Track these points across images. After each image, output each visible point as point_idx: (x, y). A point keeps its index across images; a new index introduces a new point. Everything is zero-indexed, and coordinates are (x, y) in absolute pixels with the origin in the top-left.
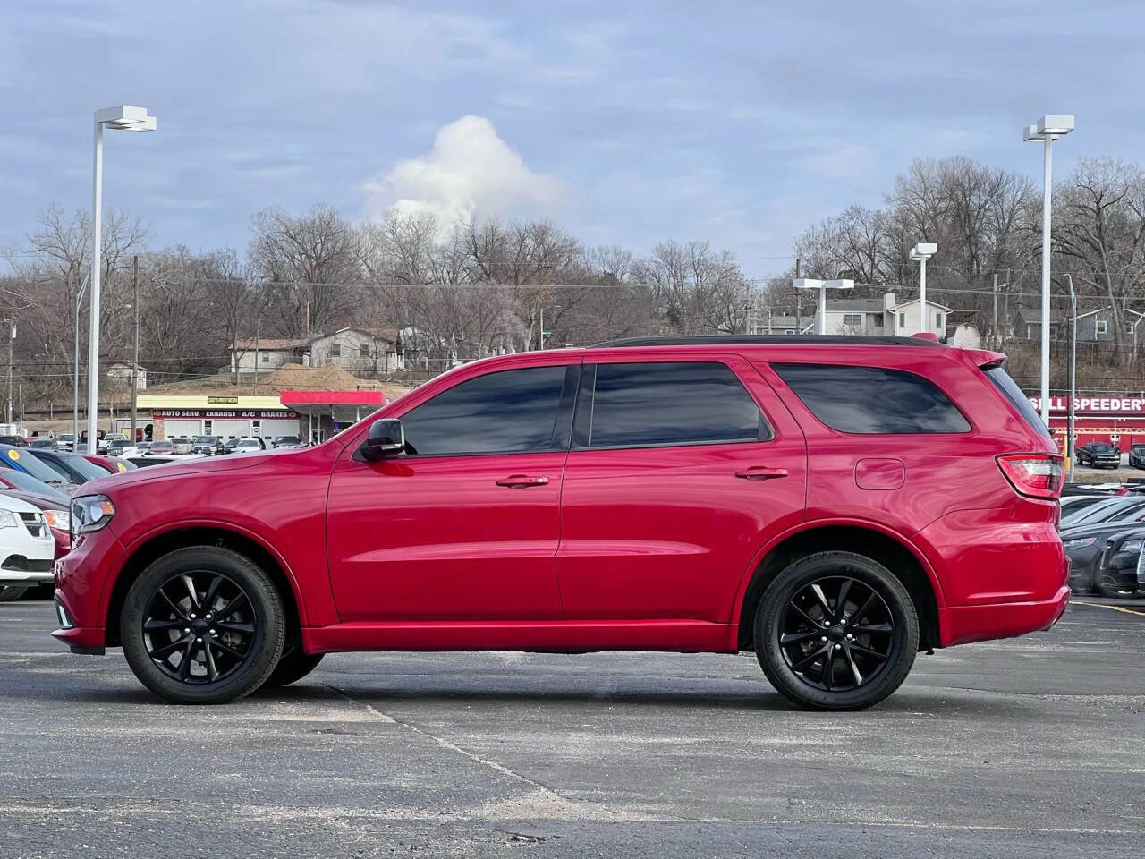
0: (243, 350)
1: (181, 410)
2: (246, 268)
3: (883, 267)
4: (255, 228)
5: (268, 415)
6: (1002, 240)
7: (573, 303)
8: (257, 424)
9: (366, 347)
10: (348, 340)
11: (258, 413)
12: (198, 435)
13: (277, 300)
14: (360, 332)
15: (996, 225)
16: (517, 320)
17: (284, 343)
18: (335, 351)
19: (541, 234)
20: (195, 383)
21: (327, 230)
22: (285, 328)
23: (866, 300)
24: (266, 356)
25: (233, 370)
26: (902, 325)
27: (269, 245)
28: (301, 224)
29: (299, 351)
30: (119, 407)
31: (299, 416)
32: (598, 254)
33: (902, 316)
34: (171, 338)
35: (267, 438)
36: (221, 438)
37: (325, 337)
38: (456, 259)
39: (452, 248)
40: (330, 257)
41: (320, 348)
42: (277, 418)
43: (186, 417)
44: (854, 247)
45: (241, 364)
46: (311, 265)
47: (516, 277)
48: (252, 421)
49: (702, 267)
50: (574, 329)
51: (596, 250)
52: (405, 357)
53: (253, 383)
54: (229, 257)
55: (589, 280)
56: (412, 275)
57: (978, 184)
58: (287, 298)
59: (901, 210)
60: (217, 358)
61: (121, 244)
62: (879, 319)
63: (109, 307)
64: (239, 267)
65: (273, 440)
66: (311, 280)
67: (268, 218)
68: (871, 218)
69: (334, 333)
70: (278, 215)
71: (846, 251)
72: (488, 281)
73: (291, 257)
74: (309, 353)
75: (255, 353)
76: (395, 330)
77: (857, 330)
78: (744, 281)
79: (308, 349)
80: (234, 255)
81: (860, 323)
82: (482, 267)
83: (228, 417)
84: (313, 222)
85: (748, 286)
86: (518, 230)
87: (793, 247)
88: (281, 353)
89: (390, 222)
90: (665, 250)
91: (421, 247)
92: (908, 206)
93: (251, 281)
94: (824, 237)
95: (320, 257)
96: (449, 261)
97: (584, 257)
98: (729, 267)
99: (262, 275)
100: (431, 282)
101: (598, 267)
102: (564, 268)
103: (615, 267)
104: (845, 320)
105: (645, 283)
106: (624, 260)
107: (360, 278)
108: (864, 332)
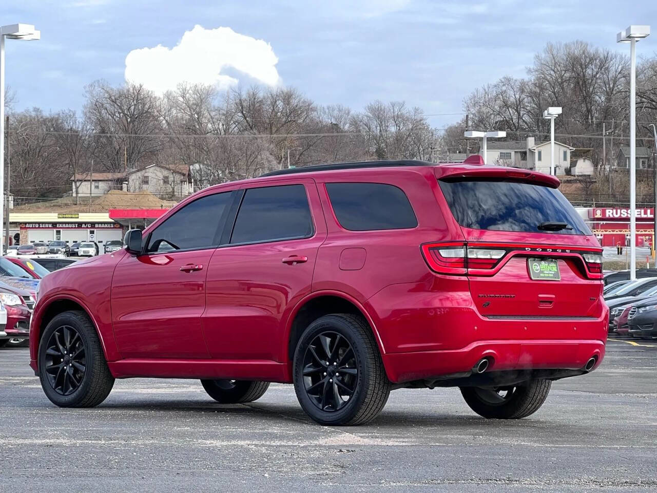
0: (80, 181)
1: (39, 223)
2: (82, 123)
3: (526, 118)
4: (87, 95)
5: (100, 226)
6: (609, 100)
7: (311, 145)
8: (92, 232)
9: (167, 177)
10: (154, 173)
11: (93, 224)
12: (52, 240)
13: (104, 146)
14: (163, 167)
15: (604, 89)
16: (272, 158)
17: (110, 176)
18: (145, 181)
19: (287, 97)
20: (47, 204)
21: (138, 97)
22: (109, 164)
23: (514, 142)
24: (96, 185)
25: (74, 195)
26: (540, 159)
27: (97, 107)
28: (120, 93)
29: (120, 181)
31: (121, 227)
32: (327, 111)
34: (30, 173)
35: (99, 242)
36: (68, 242)
37: (138, 171)
38: (228, 116)
39: (225, 108)
40: (141, 114)
41: (135, 179)
42: (106, 228)
43: (43, 228)
44: (506, 105)
45: (80, 190)
46: (127, 121)
47: (271, 128)
48: (89, 230)
49: (400, 120)
51: (326, 108)
52: (194, 185)
53: (89, 204)
54: (70, 116)
55: (320, 130)
56: (198, 127)
57: (592, 60)
58: (111, 144)
59: (538, 79)
60: (62, 187)
62: (524, 155)
64: (77, 123)
65: (104, 243)
66: (126, 131)
67: (96, 88)
68: (518, 84)
69: (145, 169)
70: (103, 86)
71: (500, 107)
72: (251, 131)
73: (113, 115)
74: (127, 182)
75: (89, 183)
76: (187, 166)
77: (508, 163)
78: (430, 129)
79: (126, 179)
80: (74, 115)
81: (511, 158)
82: (247, 121)
83: (72, 228)
84: (128, 91)
85: (432, 133)
86: (271, 95)
87: (463, 104)
88: (108, 182)
89: (181, 90)
90: (374, 108)
91: (204, 107)
92: (543, 76)
93: (85, 132)
94: (485, 98)
95: (133, 115)
96: (223, 117)
97: (317, 113)
98: (419, 120)
99: (93, 128)
100: (210, 132)
101: (327, 120)
102: (304, 121)
103: (339, 119)
104: (500, 156)
105: (360, 130)
106: (345, 115)
107: (161, 130)
108: (513, 164)
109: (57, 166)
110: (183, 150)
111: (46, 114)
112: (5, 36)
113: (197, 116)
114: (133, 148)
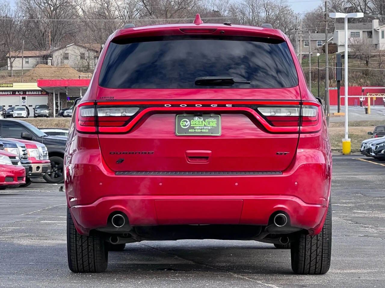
0: (14, 57)
2: (15, 11)
5: (30, 93)
8: (24, 98)
9: (84, 54)
10: (73, 51)
11: (25, 92)
13: (32, 29)
14: (80, 46)
17: (37, 53)
18: (66, 57)
22: (37, 44)
23: (362, 24)
24: (27, 60)
25: (9, 68)
26: (383, 37)
29: (45, 58)
31: (47, 94)
33: (383, 32)
35: (29, 106)
36: (4, 106)
37: (60, 49)
38: (131, 5)
40: (61, 4)
41: (57, 55)
42: (35, 95)
45: (14, 65)
46: (51, 9)
47: (166, 14)
48: (21, 97)
49: (269, 7)
53: (21, 75)
54: (5, 5)
56: (107, 14)
58: (38, 28)
62: (370, 34)
64: (11, 11)
65: (34, 107)
66: (50, 17)
69: (65, 47)
72: (151, 17)
73: (39, 5)
74: (51, 58)
75: (21, 59)
76: (99, 45)
77: (358, 40)
78: (294, 14)
79: (51, 56)
80: (8, 4)
81: (359, 37)
82: (147, 9)
83: (8, 95)
85: (296, 17)
88: (36, 58)
93: (18, 18)
95: (56, 4)
96: (128, 6)
97: (203, 2)
98: (284, 7)
99: (24, 15)
100: (118, 18)
101: (210, 7)
102: (192, 8)
103: (220, 7)
104: (351, 35)
105: (236, 16)
106: (225, 3)
107: (78, 16)
108: (362, 41)
110: (96, 32)
113: (106, 5)
114: (56, 31)
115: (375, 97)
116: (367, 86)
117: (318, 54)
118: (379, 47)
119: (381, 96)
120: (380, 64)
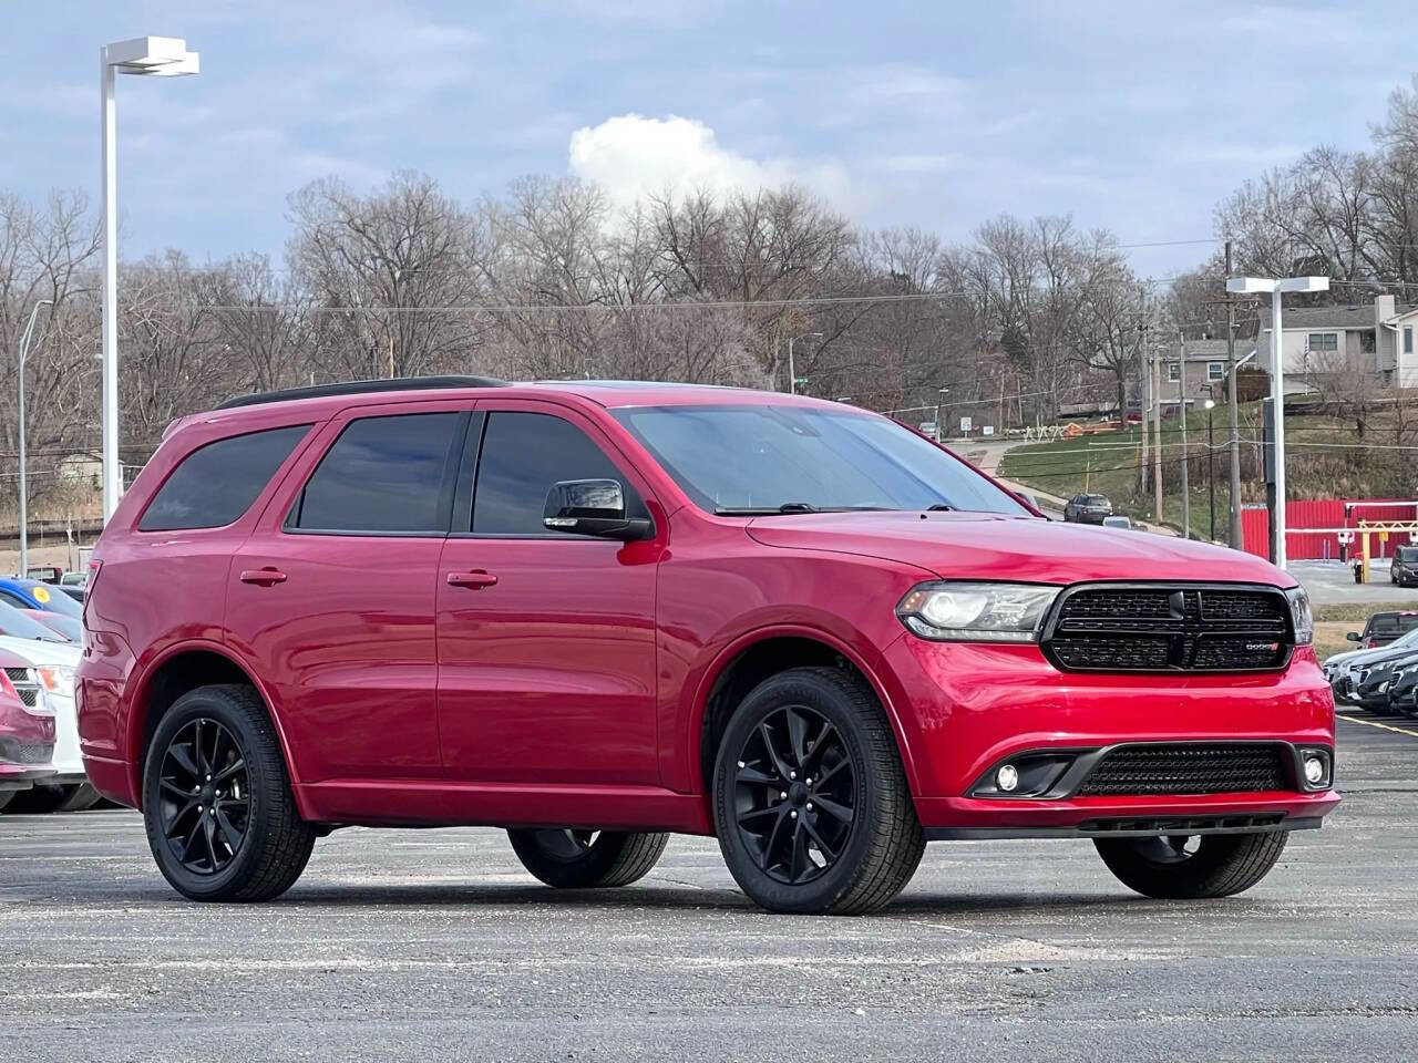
2: (285, 285)
3: (1371, 249)
4: (297, 217)
7: (844, 327)
13: (338, 340)
16: (749, 359)
19: (784, 210)
21: (417, 214)
23: (1344, 308)
26: (1408, 348)
27: (320, 244)
28: (374, 208)
30: (81, 527)
32: (881, 243)
34: (160, 408)
38: (640, 258)
39: (631, 241)
40: (426, 260)
44: (1321, 218)
46: (393, 277)
47: (746, 288)
49: (1060, 260)
50: (845, 372)
51: (878, 234)
54: (256, 268)
55: (867, 290)
56: (565, 288)
58: (356, 334)
59: (1400, 152)
61: (75, 252)
62: (1368, 339)
63: (58, 358)
64: (273, 284)
66: (392, 301)
67: (316, 198)
68: (1350, 166)
70: (333, 193)
71: (1306, 225)
72: (698, 295)
73: (358, 263)
77: (1330, 360)
78: (1135, 281)
80: (265, 264)
81: (1336, 349)
82: (687, 270)
84: (394, 204)
85: (1142, 290)
86: (744, 205)
87: (1215, 220)
89: (522, 198)
90: (996, 233)
91: (579, 239)
92: (1412, 144)
93: (294, 306)
94: (1268, 202)
95: (408, 261)
96: (628, 263)
97: (858, 248)
98: (1107, 259)
99: (311, 296)
100: (597, 300)
101: (881, 264)
102: (825, 268)
103: (911, 263)
104: (1310, 343)
105: (962, 289)
106: (925, 251)
107: (476, 296)
108: (1343, 362)
109: (226, 389)
110: (531, 344)
111: (198, 263)
112: (116, 68)
113: (563, 262)
114: (410, 343)
115: (1384, 531)
116: (1361, 499)
117: (1209, 404)
118: (1396, 379)
119: (1403, 529)
120: (1400, 432)
